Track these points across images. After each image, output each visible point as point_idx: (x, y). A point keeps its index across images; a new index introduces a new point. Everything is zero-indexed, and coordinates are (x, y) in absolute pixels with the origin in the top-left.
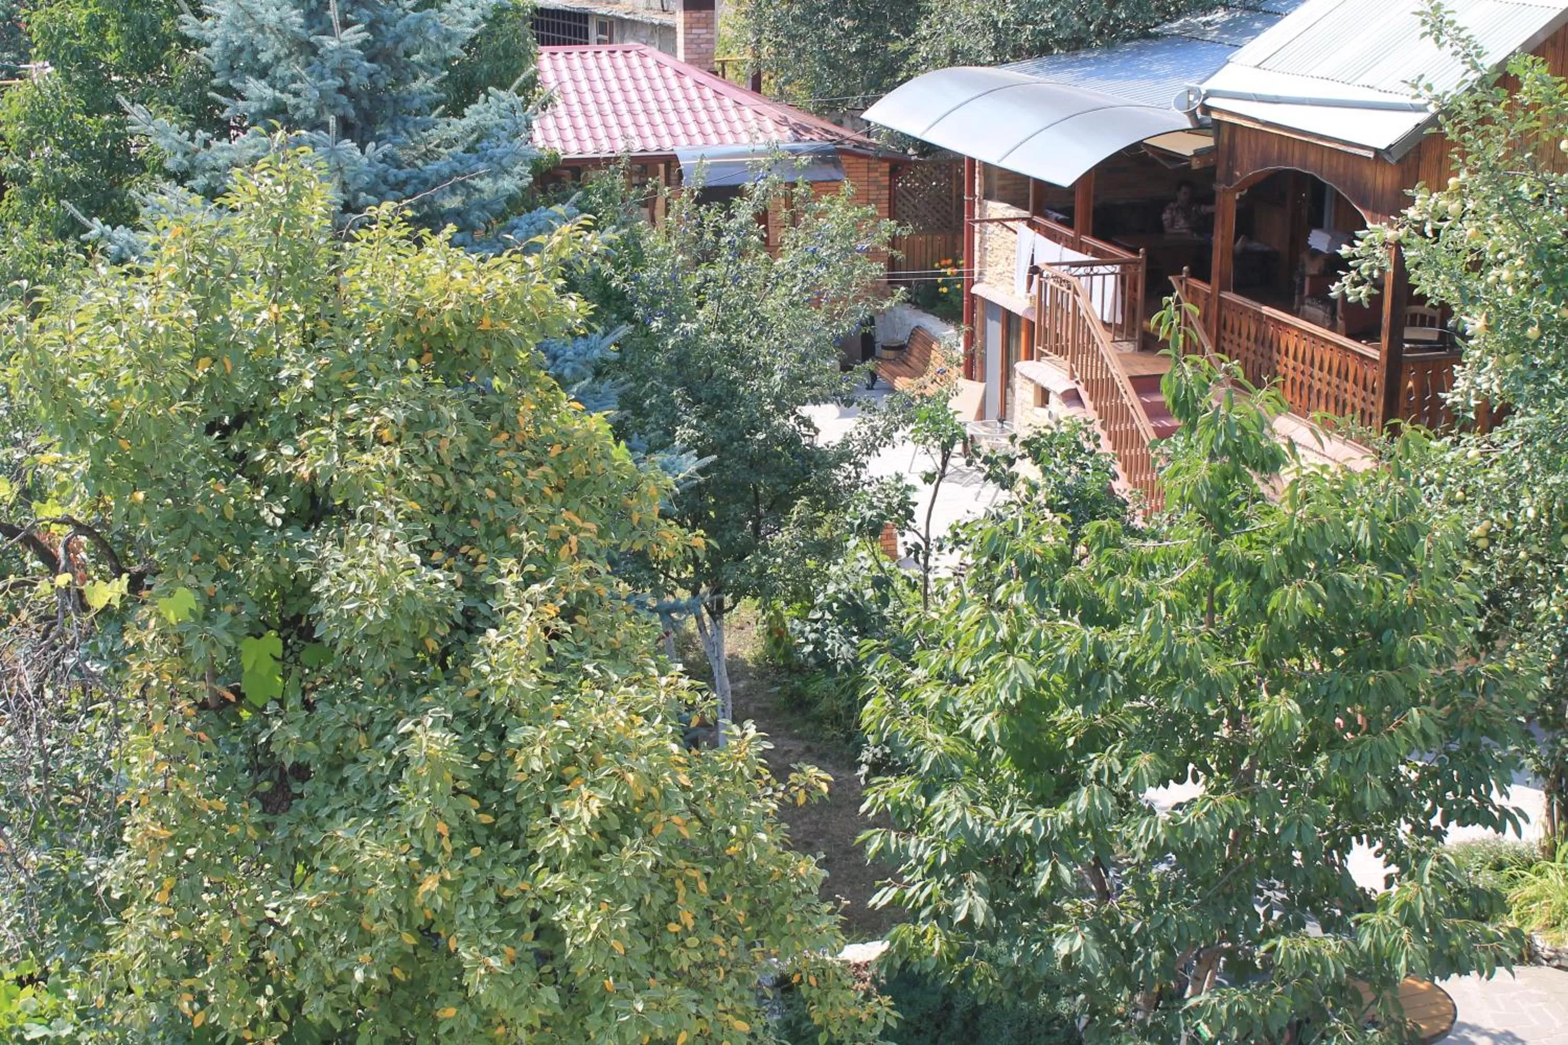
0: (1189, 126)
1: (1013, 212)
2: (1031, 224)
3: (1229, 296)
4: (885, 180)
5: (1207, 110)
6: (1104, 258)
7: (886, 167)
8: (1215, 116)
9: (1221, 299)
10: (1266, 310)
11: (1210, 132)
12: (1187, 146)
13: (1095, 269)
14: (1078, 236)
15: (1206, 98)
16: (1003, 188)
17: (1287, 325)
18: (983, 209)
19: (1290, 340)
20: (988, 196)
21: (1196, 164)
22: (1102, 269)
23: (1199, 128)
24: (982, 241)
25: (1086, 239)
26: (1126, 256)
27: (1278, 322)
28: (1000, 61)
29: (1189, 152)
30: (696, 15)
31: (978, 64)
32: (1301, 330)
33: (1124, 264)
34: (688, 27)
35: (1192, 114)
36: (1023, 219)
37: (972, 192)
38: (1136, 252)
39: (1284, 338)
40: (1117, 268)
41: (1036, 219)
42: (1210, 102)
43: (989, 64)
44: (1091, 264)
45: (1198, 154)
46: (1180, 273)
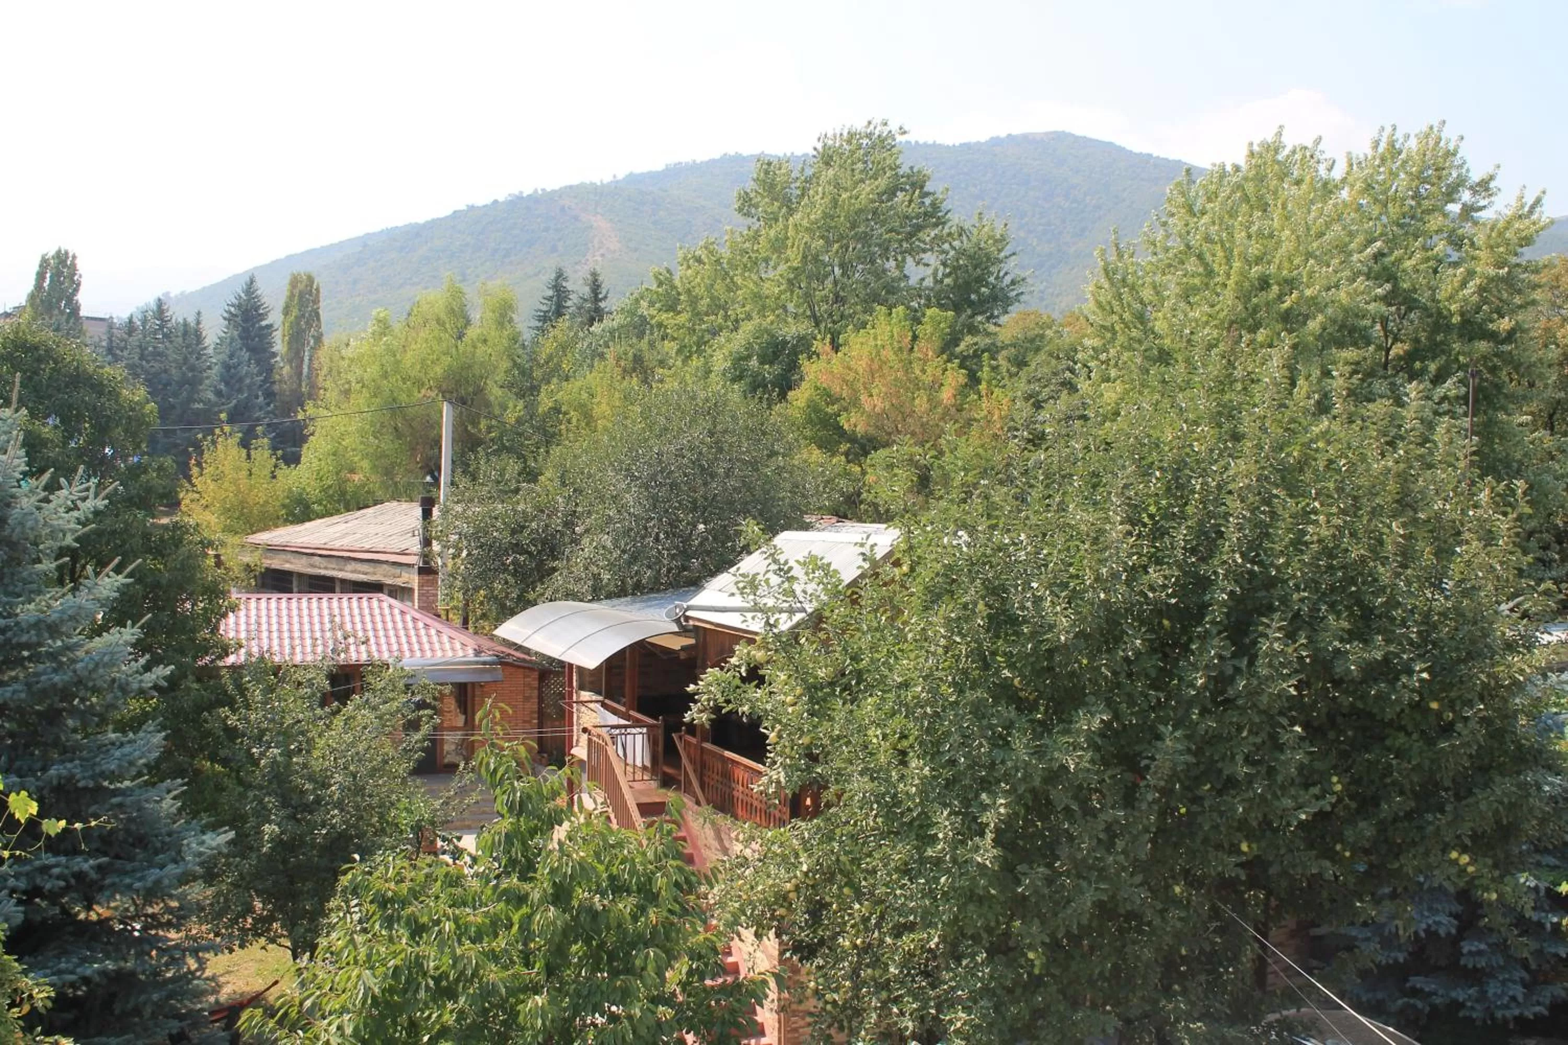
0: (677, 629)
1: (595, 698)
2: (604, 705)
3: (708, 746)
4: (535, 684)
5: (687, 618)
6: (637, 723)
7: (536, 675)
8: (691, 623)
9: (702, 748)
10: (728, 754)
11: (692, 634)
12: (676, 644)
13: (629, 730)
14: (628, 710)
15: (686, 610)
16: (591, 683)
17: (738, 763)
18: (578, 696)
19: (740, 774)
20: (582, 687)
21: (683, 656)
22: (634, 731)
23: (684, 631)
24: (578, 717)
25: (632, 713)
26: (650, 721)
27: (733, 761)
28: (596, 599)
29: (677, 648)
30: (426, 578)
31: (581, 601)
32: (746, 766)
33: (649, 726)
34: (421, 586)
35: (678, 621)
36: (597, 702)
37: (571, 685)
38: (657, 720)
39: (736, 772)
40: (645, 730)
41: (607, 701)
42: (689, 613)
43: (590, 601)
44: (626, 727)
45: (684, 648)
46: (680, 731)
